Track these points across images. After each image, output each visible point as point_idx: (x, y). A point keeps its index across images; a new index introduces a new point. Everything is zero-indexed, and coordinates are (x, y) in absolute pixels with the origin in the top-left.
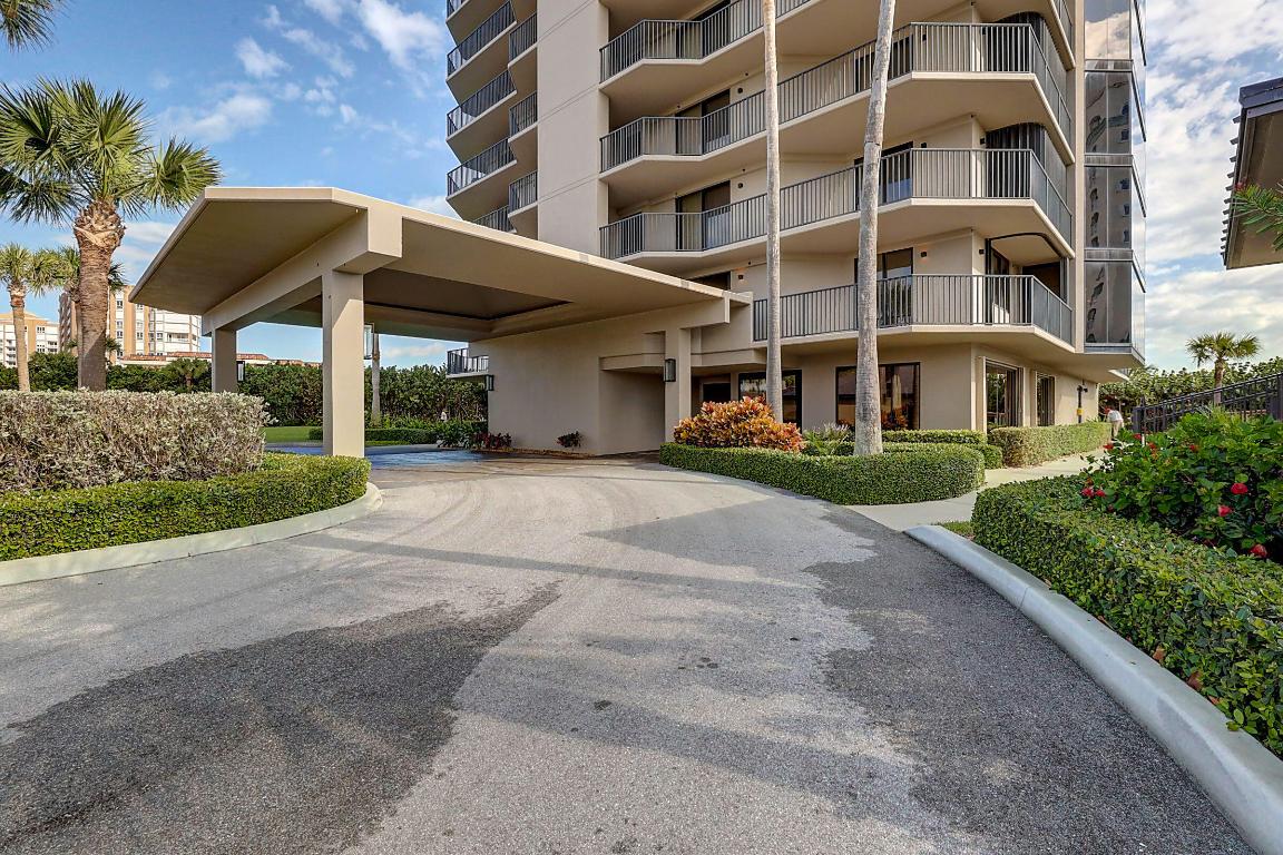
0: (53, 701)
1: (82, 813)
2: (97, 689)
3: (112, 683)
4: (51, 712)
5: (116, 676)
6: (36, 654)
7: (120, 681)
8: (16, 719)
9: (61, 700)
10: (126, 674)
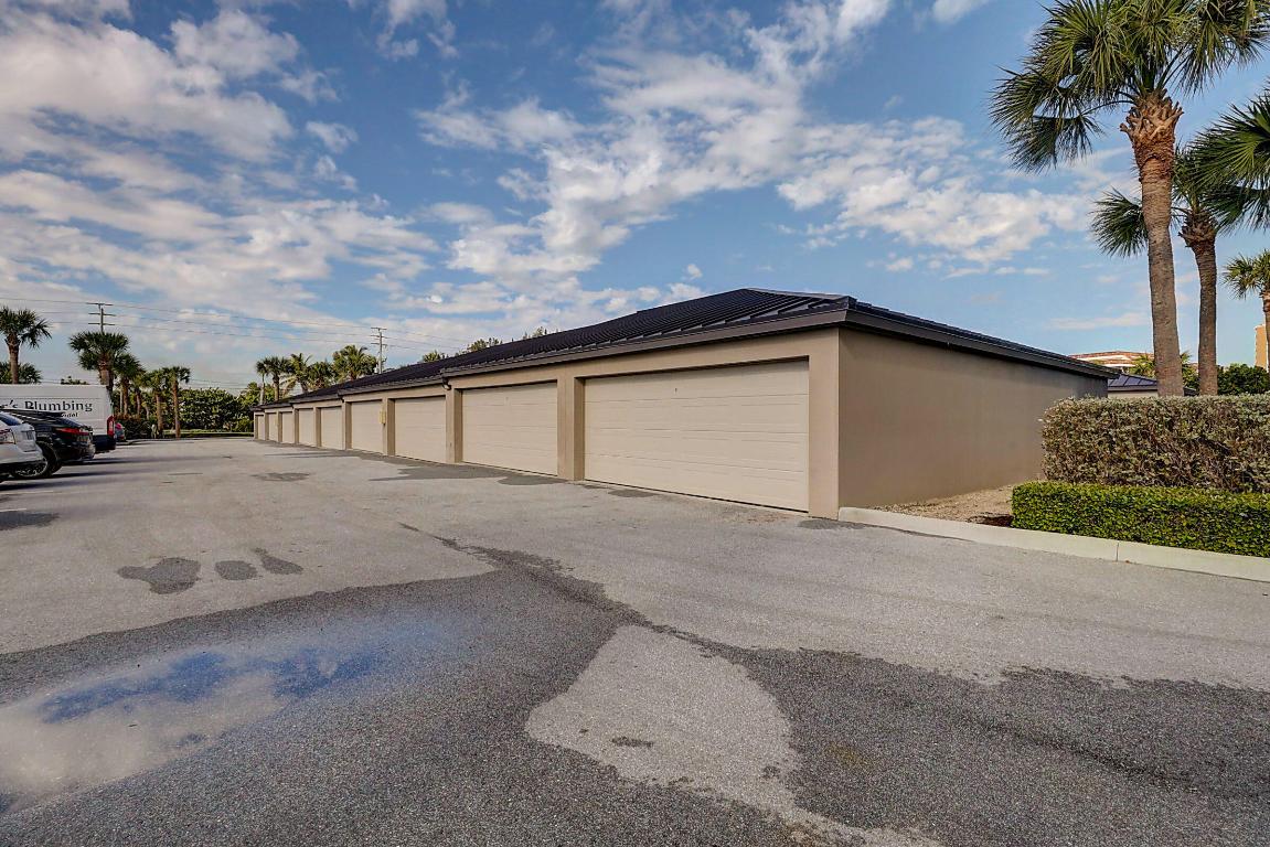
0: (1161, 676)
1: (1132, 770)
2: (1203, 685)
3: (1220, 688)
4: (1157, 684)
5: (1228, 684)
6: (1173, 634)
7: (1229, 689)
8: (1130, 674)
9: (1170, 679)
10: (1238, 686)
